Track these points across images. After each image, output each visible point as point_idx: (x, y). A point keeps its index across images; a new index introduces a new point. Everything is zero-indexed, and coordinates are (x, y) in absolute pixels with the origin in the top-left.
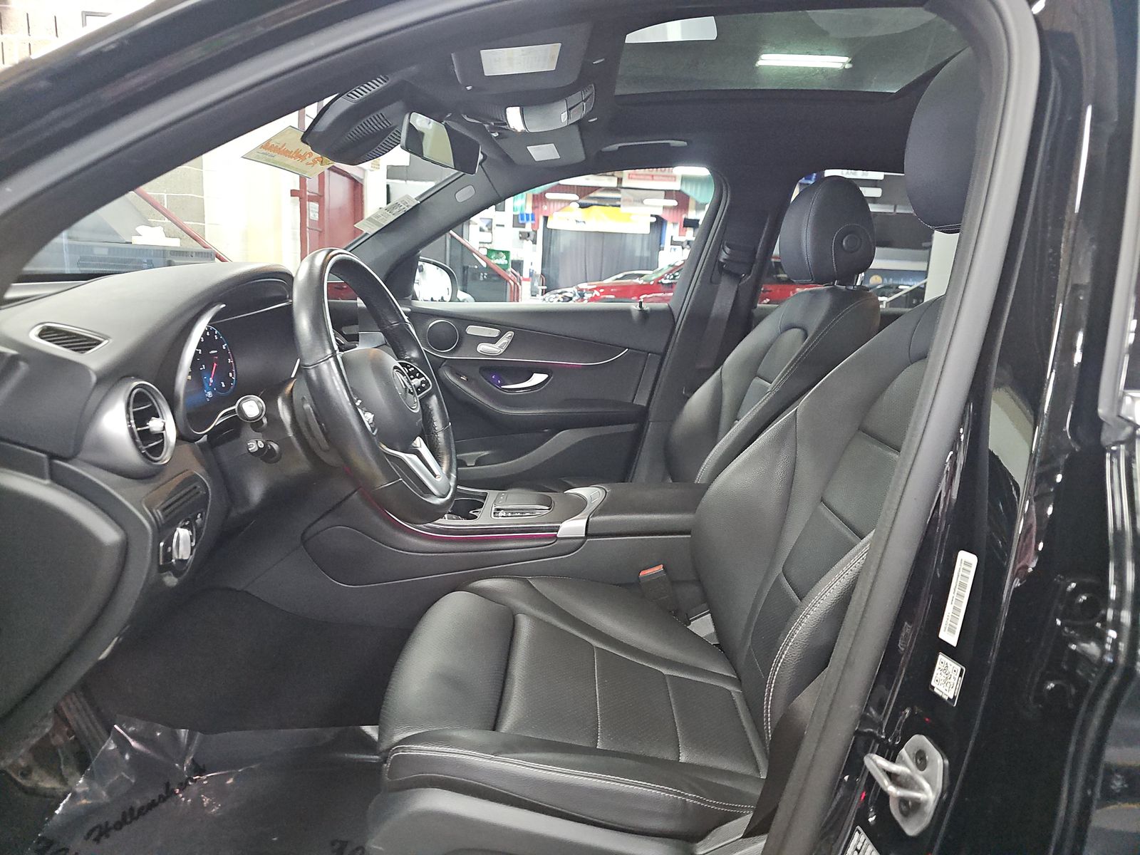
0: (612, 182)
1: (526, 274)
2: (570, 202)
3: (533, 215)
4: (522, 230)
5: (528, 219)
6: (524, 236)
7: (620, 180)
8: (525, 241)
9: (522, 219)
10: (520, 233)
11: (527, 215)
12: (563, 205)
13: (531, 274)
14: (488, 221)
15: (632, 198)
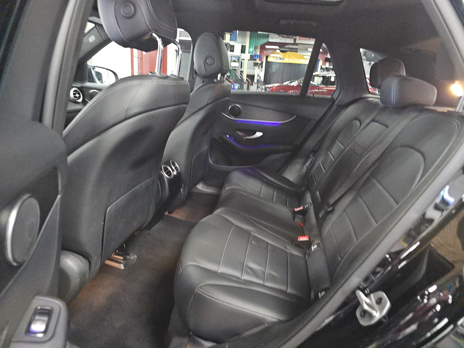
0: (292, 41)
1: (255, 81)
2: (276, 49)
3: (260, 55)
4: (255, 62)
5: (257, 57)
6: (256, 64)
7: (295, 40)
8: (256, 67)
9: (255, 57)
10: (254, 63)
11: (257, 55)
12: (273, 51)
13: (258, 81)
14: (237, 58)
15: (303, 48)
